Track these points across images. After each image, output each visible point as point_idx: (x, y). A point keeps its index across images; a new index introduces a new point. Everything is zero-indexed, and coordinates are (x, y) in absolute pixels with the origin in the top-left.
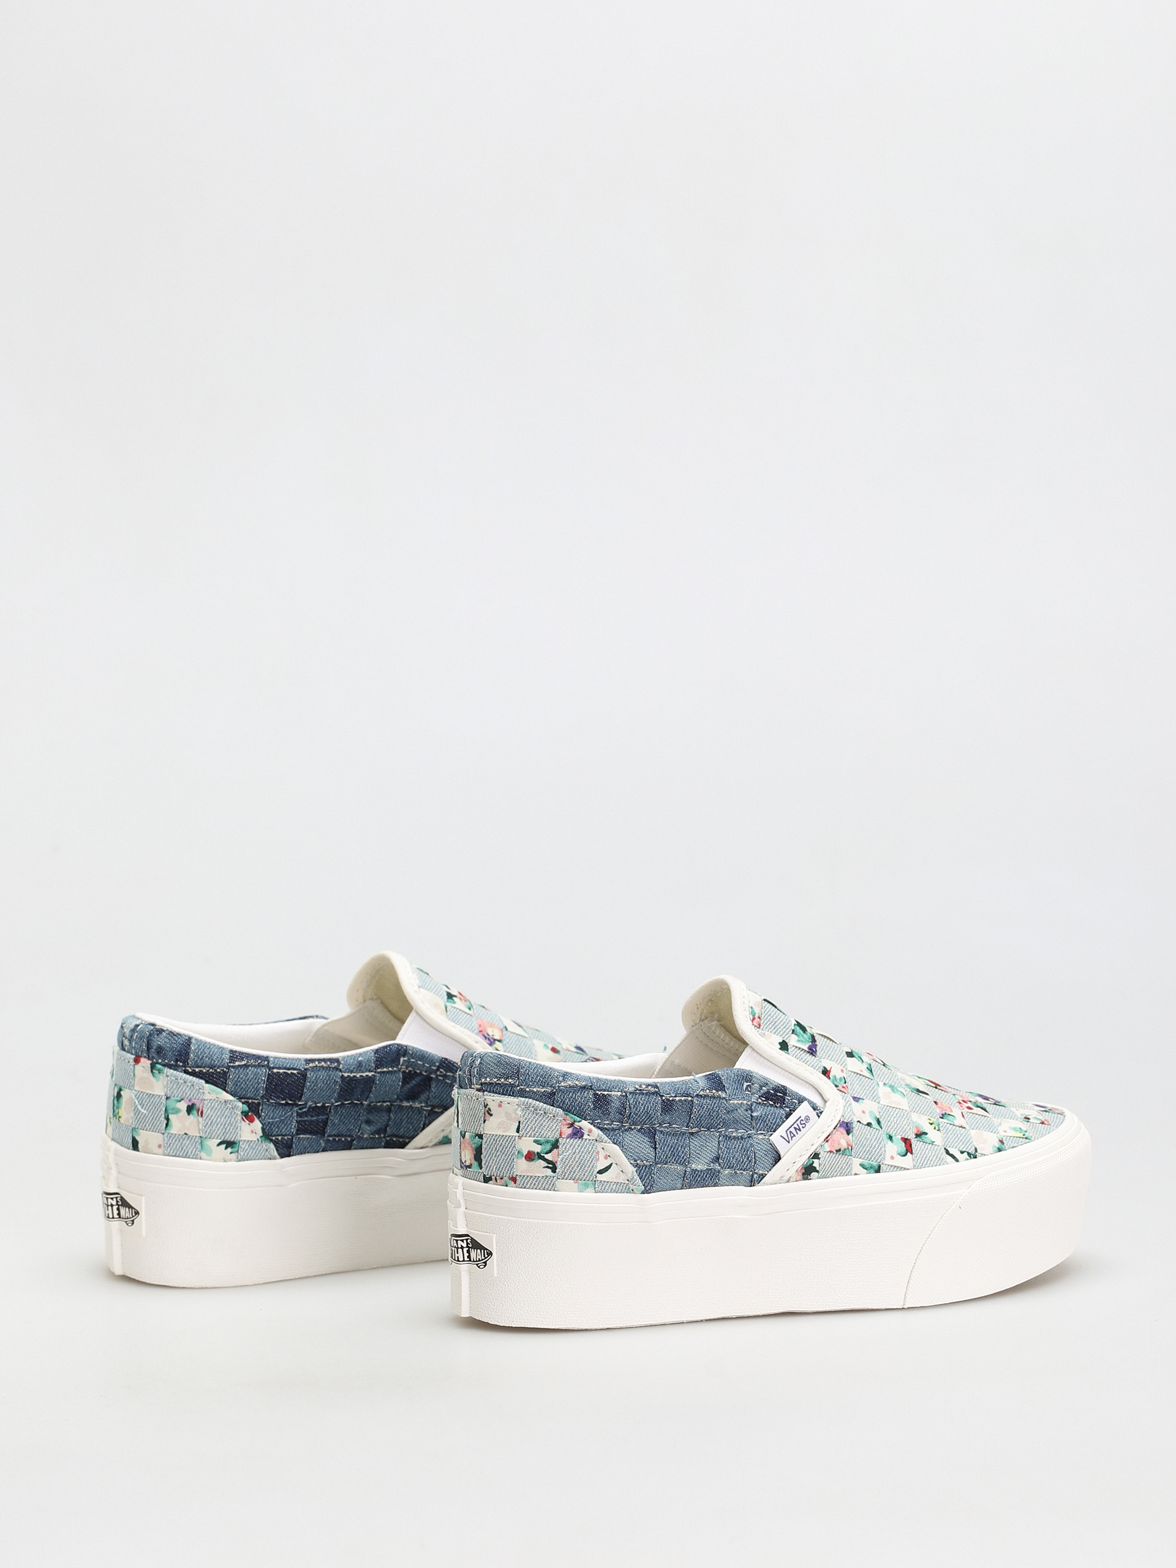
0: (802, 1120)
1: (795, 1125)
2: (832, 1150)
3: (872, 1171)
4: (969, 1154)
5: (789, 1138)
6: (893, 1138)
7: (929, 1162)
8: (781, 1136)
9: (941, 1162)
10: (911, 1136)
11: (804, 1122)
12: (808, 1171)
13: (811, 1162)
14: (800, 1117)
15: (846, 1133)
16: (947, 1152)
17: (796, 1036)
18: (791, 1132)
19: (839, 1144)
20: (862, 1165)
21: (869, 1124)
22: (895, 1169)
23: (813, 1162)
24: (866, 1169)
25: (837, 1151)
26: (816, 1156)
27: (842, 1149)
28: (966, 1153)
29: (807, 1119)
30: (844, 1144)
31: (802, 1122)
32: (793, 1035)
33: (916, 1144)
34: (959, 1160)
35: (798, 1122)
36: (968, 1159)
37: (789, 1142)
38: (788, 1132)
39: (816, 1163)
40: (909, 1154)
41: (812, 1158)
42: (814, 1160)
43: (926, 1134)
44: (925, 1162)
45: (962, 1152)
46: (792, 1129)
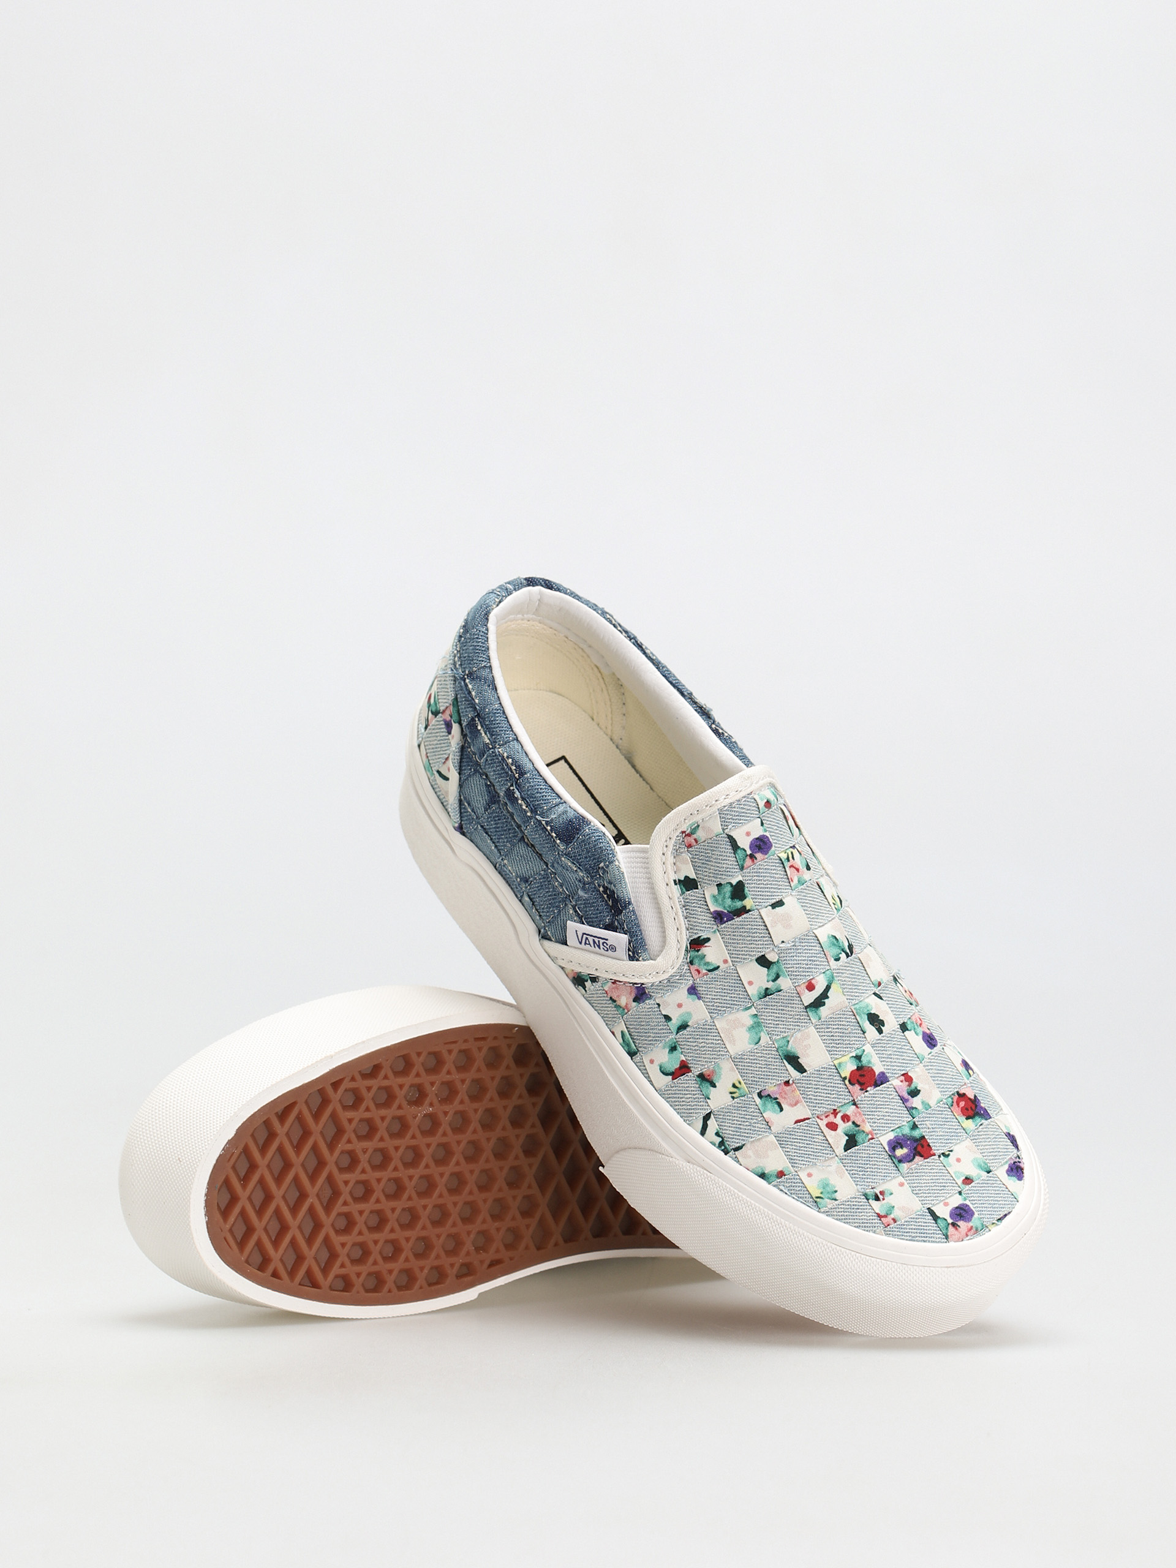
0: (607, 945)
1: (596, 940)
2: (608, 992)
3: (626, 1048)
4: (722, 1143)
5: (584, 939)
6: (675, 1052)
7: (677, 1103)
8: (576, 931)
9: (686, 1117)
10: (696, 1071)
11: (608, 947)
12: (579, 980)
13: (586, 978)
14: (607, 940)
15: (633, 997)
16: (707, 1118)
17: (717, 891)
18: (587, 939)
19: (618, 996)
20: (622, 1033)
21: (668, 1018)
22: (644, 1071)
23: (587, 981)
24: (623, 1040)
25: (611, 998)
26: (594, 980)
27: (618, 1003)
28: (721, 1139)
29: (613, 948)
30: (623, 1001)
31: (605, 944)
32: (716, 888)
33: (689, 1081)
34: (705, 1135)
35: (602, 941)
36: (714, 1145)
37: (581, 943)
38: (585, 936)
39: (588, 984)
40: (670, 1077)
41: (590, 977)
42: (589, 980)
43: (714, 1086)
44: (673, 1100)
45: (717, 1134)
46: (591, 939)
